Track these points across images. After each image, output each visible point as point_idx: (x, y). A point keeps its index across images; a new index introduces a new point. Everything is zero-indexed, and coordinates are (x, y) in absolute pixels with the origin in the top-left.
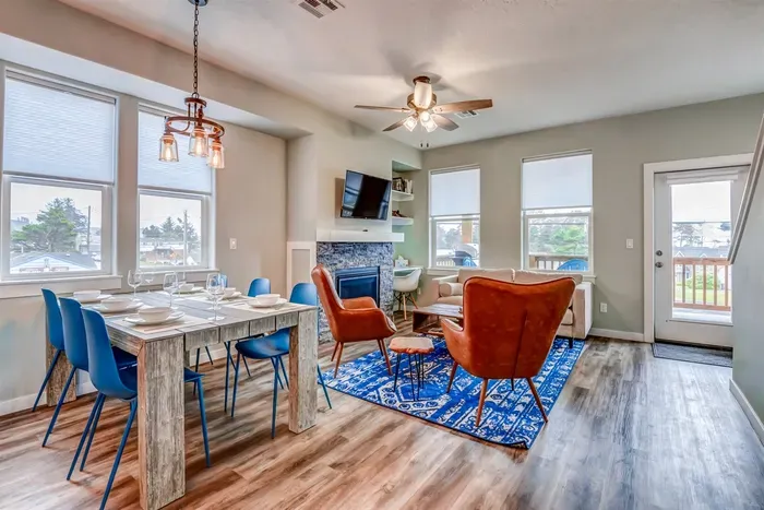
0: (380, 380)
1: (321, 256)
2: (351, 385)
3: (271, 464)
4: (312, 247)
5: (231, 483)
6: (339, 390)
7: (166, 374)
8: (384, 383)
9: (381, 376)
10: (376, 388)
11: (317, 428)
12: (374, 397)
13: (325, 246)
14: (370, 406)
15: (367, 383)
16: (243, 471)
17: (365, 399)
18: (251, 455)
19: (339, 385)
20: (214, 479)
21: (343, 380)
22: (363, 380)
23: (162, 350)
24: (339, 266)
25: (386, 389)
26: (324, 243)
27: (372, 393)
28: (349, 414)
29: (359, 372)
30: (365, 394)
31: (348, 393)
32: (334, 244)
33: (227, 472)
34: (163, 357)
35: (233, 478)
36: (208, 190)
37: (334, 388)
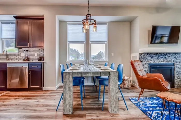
0: (158, 108)
1: (142, 58)
2: (142, 105)
3: (95, 118)
4: (138, 55)
5: (82, 117)
6: (136, 105)
7: (68, 81)
8: (159, 110)
9: (160, 107)
10: (153, 111)
11: (118, 115)
12: (149, 114)
13: (144, 54)
14: (145, 116)
15: (150, 107)
16: (87, 116)
17: (144, 113)
18: (93, 112)
19: (137, 103)
20: (81, 114)
21: (140, 102)
22: (149, 105)
23: (67, 75)
24: (150, 62)
25: (158, 113)
26: (143, 53)
27: (149, 112)
28: (133, 115)
29: (150, 102)
30: (146, 111)
31: (139, 108)
32: (148, 54)
33: (84, 114)
34: (67, 77)
35: (84, 116)
36: (106, 41)
37: (134, 104)
